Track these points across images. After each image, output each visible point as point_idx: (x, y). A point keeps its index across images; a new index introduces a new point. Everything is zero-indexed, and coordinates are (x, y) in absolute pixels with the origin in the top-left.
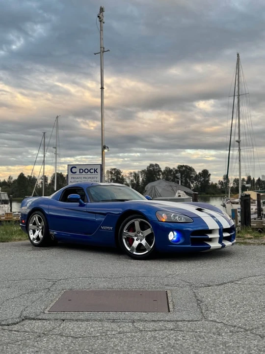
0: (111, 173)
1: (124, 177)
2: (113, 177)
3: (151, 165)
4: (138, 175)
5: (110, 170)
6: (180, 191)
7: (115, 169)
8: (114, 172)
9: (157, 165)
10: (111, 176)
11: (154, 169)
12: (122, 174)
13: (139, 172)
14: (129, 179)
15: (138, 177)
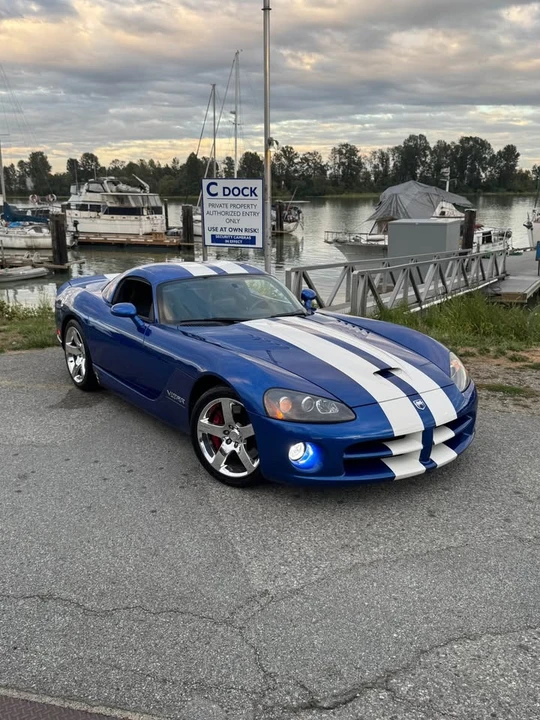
0: (340, 152)
1: (363, 160)
2: (343, 160)
3: (412, 138)
4: (387, 155)
5: (338, 147)
6: (444, 204)
7: (346, 145)
8: (344, 151)
9: (422, 137)
10: (340, 159)
11: (416, 145)
12: (359, 154)
13: (389, 149)
14: (371, 163)
15: (388, 159)
